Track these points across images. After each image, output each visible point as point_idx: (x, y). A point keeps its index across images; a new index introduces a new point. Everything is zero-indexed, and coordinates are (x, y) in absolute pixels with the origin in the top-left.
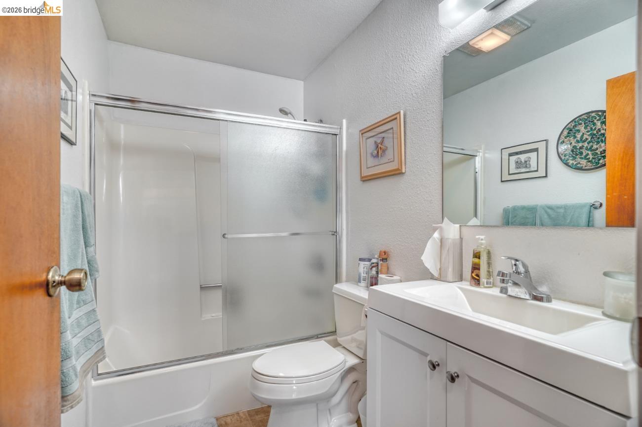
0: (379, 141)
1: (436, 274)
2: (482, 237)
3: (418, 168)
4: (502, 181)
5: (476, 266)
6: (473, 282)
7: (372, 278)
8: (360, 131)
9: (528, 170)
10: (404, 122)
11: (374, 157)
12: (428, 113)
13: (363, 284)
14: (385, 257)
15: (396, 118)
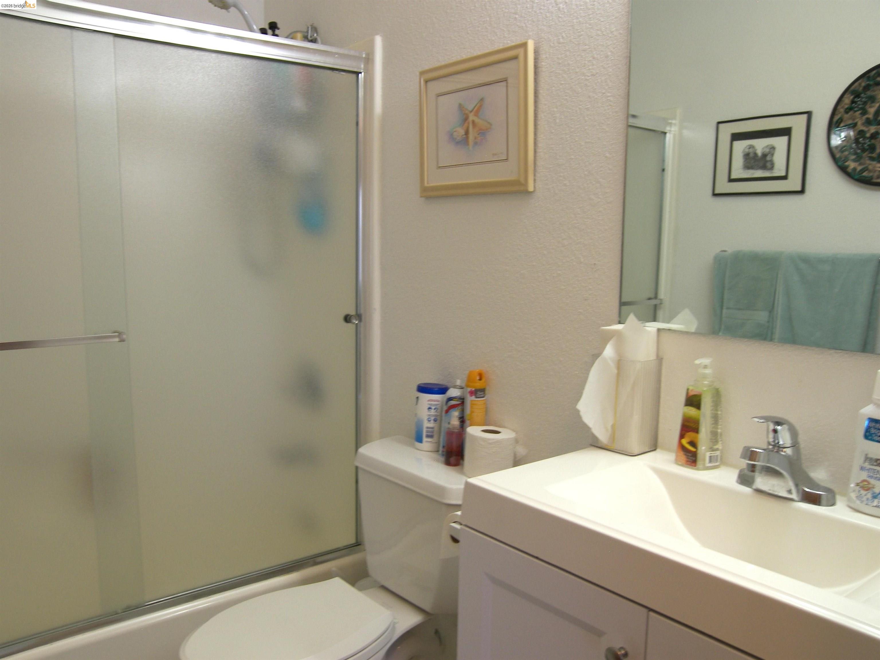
0: (470, 107)
1: (602, 436)
2: (706, 361)
3: (565, 185)
4: (715, 195)
5: (692, 425)
6: (683, 457)
7: (450, 433)
8: (422, 73)
9: (767, 174)
10: (536, 67)
11: (458, 143)
12: (594, 58)
13: (427, 444)
14: (479, 385)
15: (516, 58)
